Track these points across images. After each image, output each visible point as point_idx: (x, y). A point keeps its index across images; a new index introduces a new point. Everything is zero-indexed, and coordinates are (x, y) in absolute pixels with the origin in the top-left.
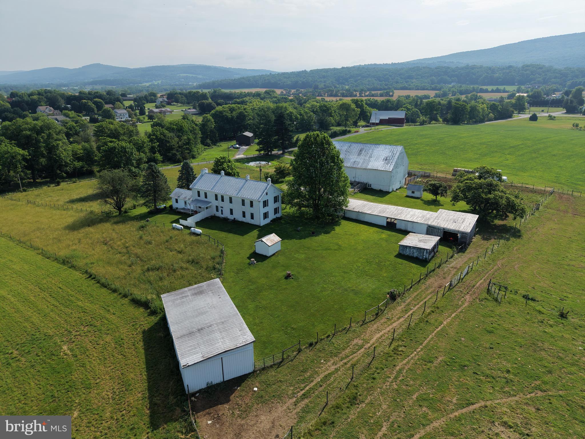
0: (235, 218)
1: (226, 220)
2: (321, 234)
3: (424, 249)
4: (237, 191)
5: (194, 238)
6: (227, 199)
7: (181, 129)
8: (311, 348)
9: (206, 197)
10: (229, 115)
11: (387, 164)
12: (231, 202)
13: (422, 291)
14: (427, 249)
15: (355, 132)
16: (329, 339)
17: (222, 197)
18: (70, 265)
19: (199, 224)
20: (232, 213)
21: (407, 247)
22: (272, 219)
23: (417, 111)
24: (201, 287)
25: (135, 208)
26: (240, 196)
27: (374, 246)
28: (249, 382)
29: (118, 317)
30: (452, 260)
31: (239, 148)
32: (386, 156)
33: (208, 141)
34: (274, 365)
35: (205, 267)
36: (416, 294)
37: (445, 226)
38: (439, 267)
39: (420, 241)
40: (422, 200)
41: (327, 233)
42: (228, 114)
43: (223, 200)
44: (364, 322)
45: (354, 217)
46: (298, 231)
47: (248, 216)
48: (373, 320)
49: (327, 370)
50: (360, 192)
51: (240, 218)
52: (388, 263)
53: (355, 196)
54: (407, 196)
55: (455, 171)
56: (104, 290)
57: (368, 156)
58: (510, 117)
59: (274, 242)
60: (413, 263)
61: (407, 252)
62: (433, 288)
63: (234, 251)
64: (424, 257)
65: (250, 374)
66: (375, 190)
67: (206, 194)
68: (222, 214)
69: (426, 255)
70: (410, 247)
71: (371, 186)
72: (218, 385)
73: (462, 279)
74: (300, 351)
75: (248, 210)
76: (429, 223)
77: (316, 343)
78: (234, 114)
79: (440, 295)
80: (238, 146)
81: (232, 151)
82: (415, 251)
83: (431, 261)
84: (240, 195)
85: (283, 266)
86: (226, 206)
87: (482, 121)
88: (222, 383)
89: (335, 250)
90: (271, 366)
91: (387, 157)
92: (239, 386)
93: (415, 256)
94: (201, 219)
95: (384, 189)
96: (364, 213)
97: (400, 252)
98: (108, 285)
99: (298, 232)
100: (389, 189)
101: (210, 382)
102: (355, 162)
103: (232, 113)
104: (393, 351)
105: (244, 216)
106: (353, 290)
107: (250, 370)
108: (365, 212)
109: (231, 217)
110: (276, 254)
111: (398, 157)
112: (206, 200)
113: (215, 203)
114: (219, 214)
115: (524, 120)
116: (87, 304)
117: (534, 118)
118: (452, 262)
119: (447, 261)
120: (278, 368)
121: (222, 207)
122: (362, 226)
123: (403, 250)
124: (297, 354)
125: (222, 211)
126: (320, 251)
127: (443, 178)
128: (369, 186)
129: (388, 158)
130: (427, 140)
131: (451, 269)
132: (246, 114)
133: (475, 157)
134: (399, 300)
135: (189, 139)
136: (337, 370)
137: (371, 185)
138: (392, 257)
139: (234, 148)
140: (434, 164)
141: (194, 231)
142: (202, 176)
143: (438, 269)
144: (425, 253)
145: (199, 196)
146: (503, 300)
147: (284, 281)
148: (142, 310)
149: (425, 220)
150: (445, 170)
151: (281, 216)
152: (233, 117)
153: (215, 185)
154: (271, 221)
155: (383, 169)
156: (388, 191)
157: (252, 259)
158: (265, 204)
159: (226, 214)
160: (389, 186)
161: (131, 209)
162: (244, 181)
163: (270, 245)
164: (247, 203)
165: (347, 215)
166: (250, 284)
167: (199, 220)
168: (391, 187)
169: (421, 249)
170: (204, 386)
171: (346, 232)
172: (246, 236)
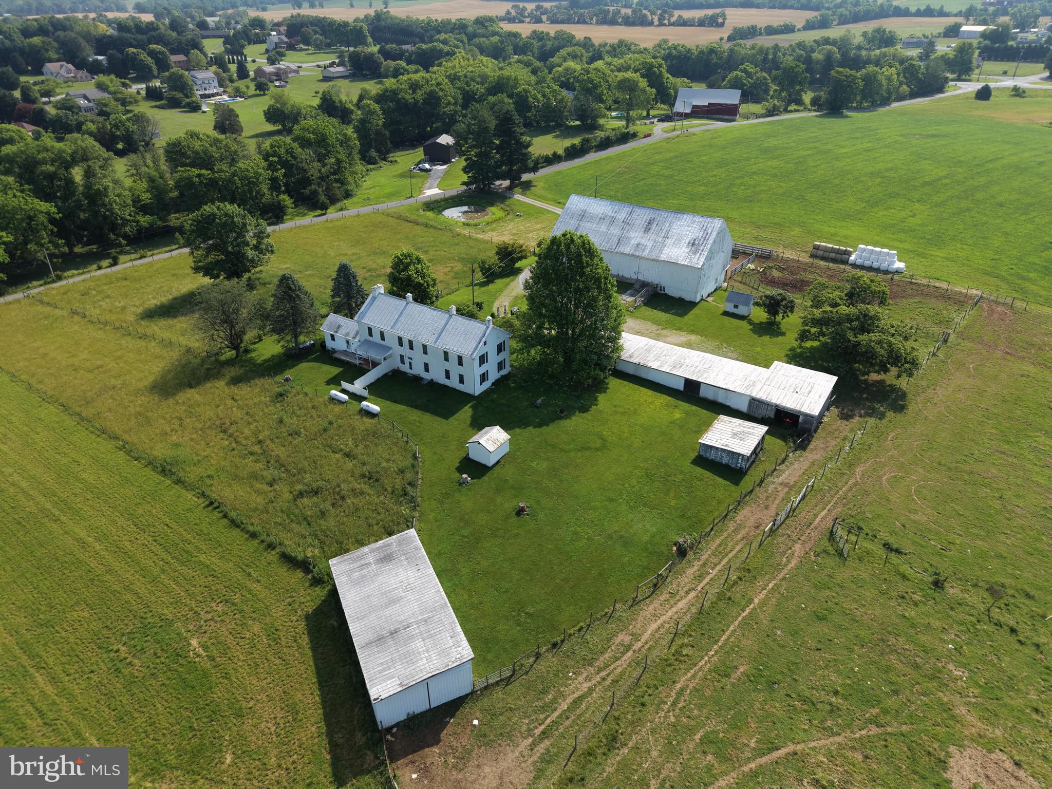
0: (432, 379)
1: (417, 379)
2: (574, 414)
3: (739, 454)
4: (436, 336)
5: (368, 422)
6: (418, 349)
7: (324, 140)
8: (554, 651)
9: (383, 338)
11: (695, 253)
12: (425, 352)
13: (729, 536)
14: (743, 455)
15: (646, 136)
16: (582, 633)
17: (411, 343)
18: (174, 478)
20: (427, 369)
22: (494, 381)
23: (765, 78)
24: (388, 545)
25: (261, 340)
26: (440, 346)
27: (660, 439)
28: (466, 709)
29: (265, 587)
30: (783, 467)
31: (430, 170)
32: (694, 236)
33: (373, 153)
34: (502, 680)
36: (718, 542)
37: (778, 402)
38: (760, 485)
39: (735, 435)
40: (750, 322)
41: (585, 409)
42: (407, 97)
43: (411, 347)
44: (634, 601)
45: (631, 371)
47: (454, 377)
48: (649, 597)
49: (578, 689)
50: (645, 304)
51: (439, 378)
52: (680, 477)
53: (636, 313)
54: (726, 313)
55: (816, 248)
56: (236, 532)
57: (662, 236)
58: (940, 90)
59: (499, 443)
60: (720, 477)
61: (712, 456)
62: (747, 530)
63: (435, 453)
64: (739, 465)
65: (467, 696)
66: (672, 297)
67: (382, 333)
68: (411, 368)
69: (741, 464)
71: (664, 291)
72: (423, 714)
73: (794, 511)
74: (538, 656)
75: (454, 369)
76: (754, 395)
77: (563, 641)
78: (420, 95)
79: (755, 545)
80: (427, 166)
82: (724, 455)
83: (749, 472)
84: (440, 344)
85: (513, 487)
86: (418, 358)
87: (885, 102)
88: (427, 711)
89: (597, 449)
90: (497, 683)
91: (695, 240)
92: (452, 716)
93: (723, 464)
94: (377, 377)
95: (688, 297)
96: (647, 367)
97: (700, 455)
98: (242, 523)
100: (696, 297)
101: (411, 713)
102: (638, 245)
103: (414, 92)
104: (674, 655)
105: (448, 377)
106: (621, 537)
107: (468, 690)
108: (649, 364)
109: (427, 376)
110: (502, 462)
111: (714, 241)
112: (382, 342)
113: (398, 350)
114: (405, 368)
115: (965, 97)
116: (213, 560)
117: (984, 94)
118: (783, 472)
119: (775, 469)
120: (507, 685)
121: (410, 358)
123: (705, 452)
124: (535, 661)
125: (410, 363)
126: (572, 454)
127: (793, 260)
128: (661, 291)
129: (697, 242)
130: (775, 163)
131: (779, 489)
133: (858, 208)
134: (690, 555)
135: (339, 162)
136: (591, 690)
137: (665, 287)
138: (686, 464)
139: (421, 170)
140: (781, 225)
141: (367, 408)
142: (374, 298)
143: (758, 489)
144: (740, 460)
145: (371, 334)
146: (851, 553)
147: (514, 519)
148: (299, 574)
149: (748, 387)
150: (799, 241)
151: (510, 372)
152: (416, 102)
153: (397, 320)
155: (686, 263)
156: (693, 300)
157: (465, 476)
158: (483, 359)
159: (418, 370)
160: (696, 293)
161: (255, 343)
162: (447, 316)
163: (491, 449)
164: (453, 358)
165: (620, 367)
167: (373, 381)
168: (699, 293)
169: (734, 453)
170: (403, 717)
171: (615, 406)
172: (451, 419)
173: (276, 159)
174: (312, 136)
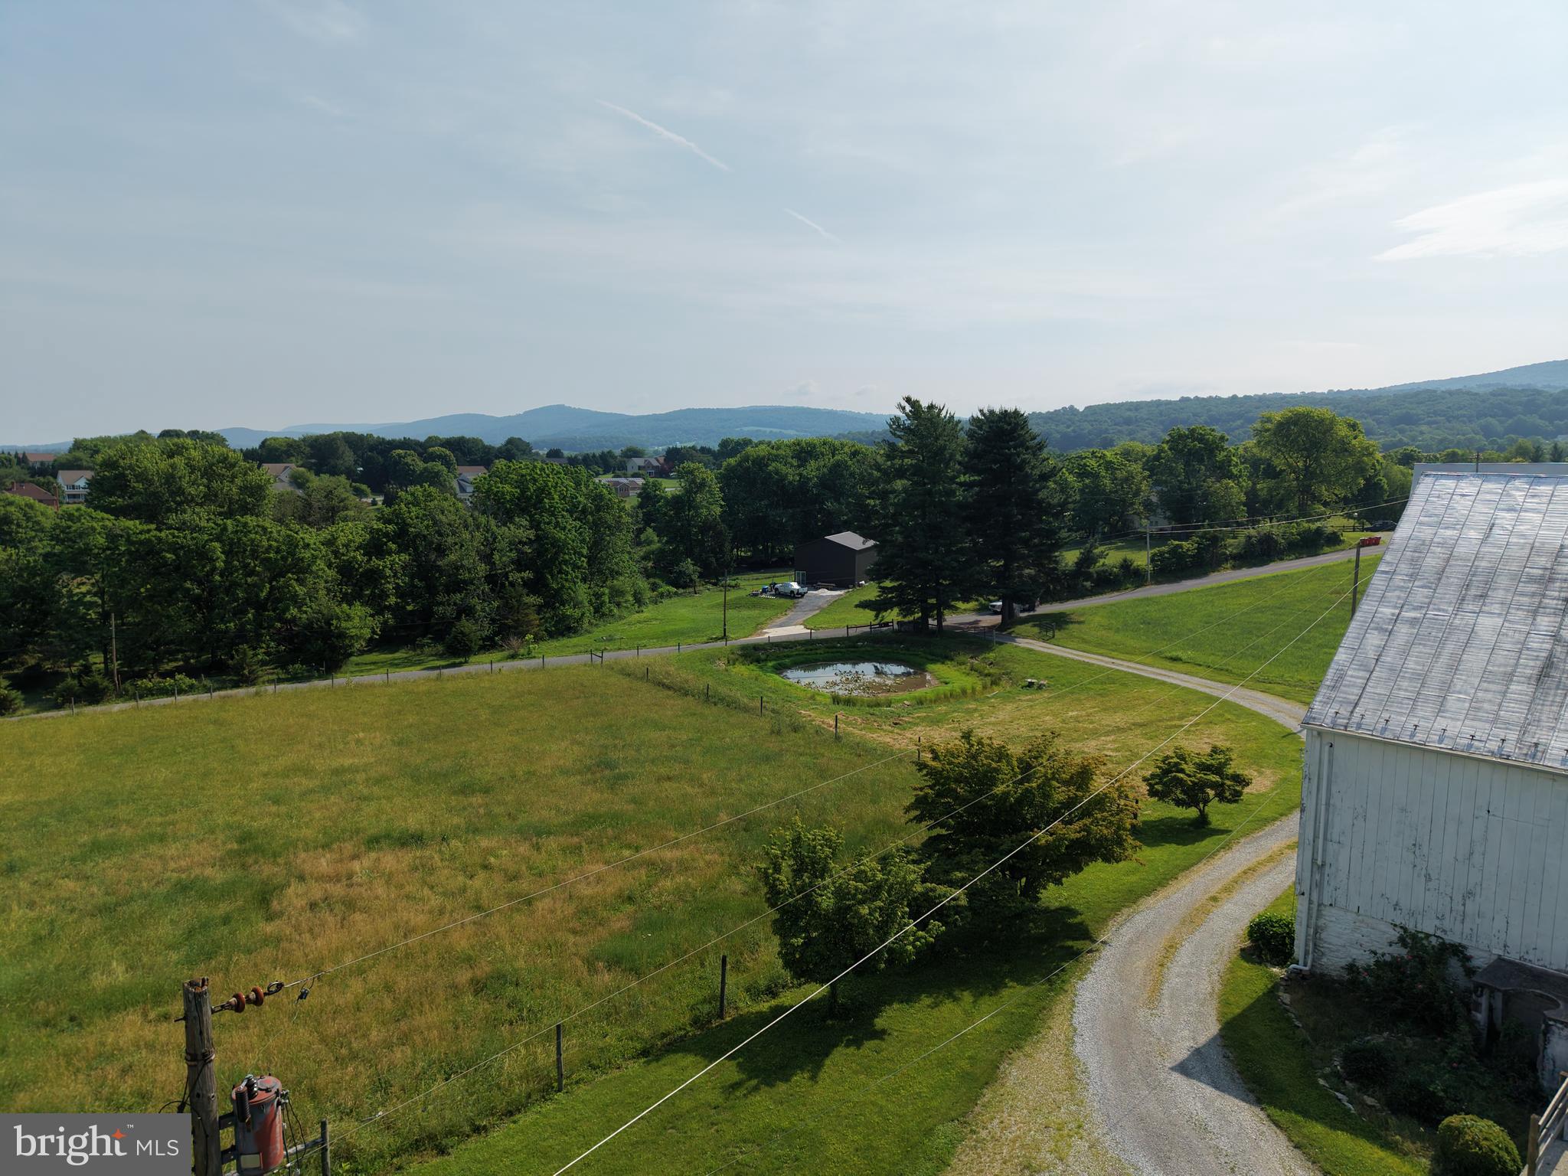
7: (538, 501)
10: (791, 474)
15: (1365, 544)
31: (802, 595)
42: (784, 469)
78: (812, 469)
80: (795, 586)
103: (802, 465)
139: (779, 594)
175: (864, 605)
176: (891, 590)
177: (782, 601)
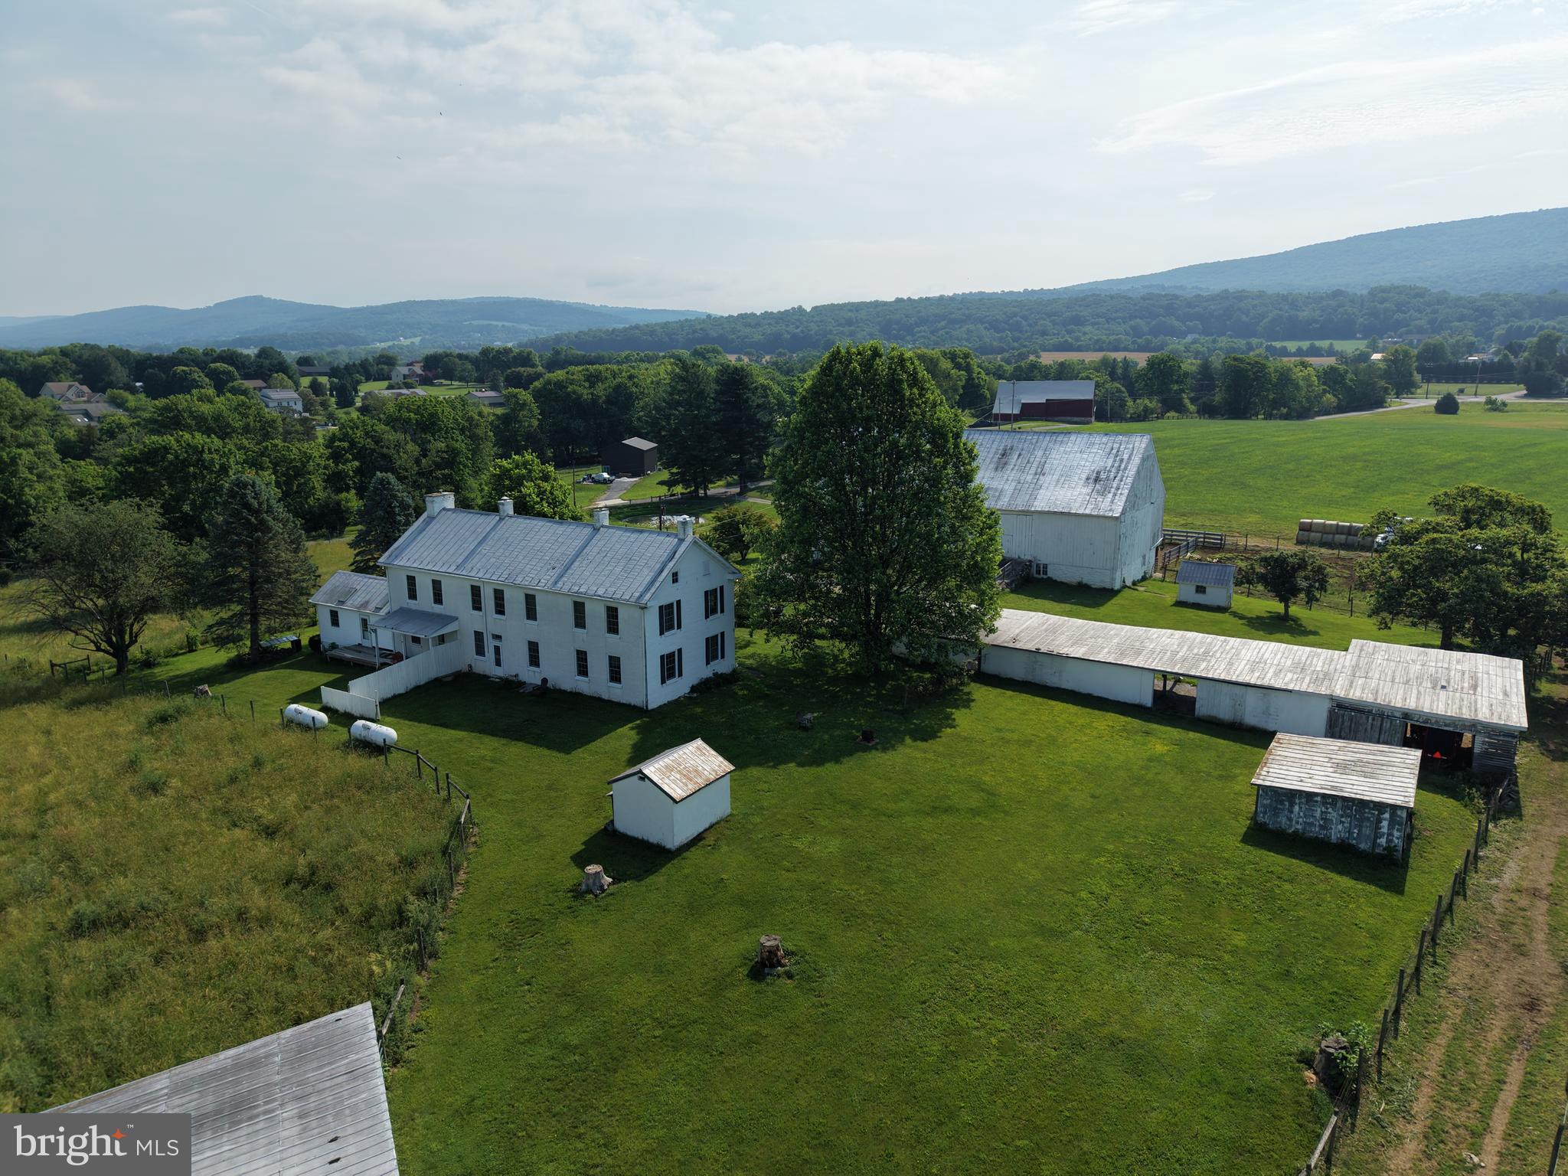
0: (545, 681)
1: (511, 686)
2: (902, 741)
3: (1380, 807)
4: (558, 571)
5: (357, 762)
6: (515, 603)
9: (438, 599)
10: (585, 393)
11: (1103, 494)
12: (531, 613)
13: (1460, 1035)
14: (1394, 808)
17: (499, 595)
19: (392, 707)
20: (534, 660)
21: (1292, 795)
22: (695, 682)
25: (191, 651)
26: (565, 590)
27: (1137, 791)
30: (1492, 853)
31: (611, 481)
32: (1095, 467)
35: (355, 911)
37: (1411, 704)
38: (1460, 893)
39: (1342, 767)
40: (1235, 614)
41: (926, 735)
42: (579, 390)
43: (500, 609)
45: (1017, 671)
46: (805, 729)
47: (599, 667)
51: (562, 676)
54: (1180, 604)
55: (1305, 528)
57: (1033, 470)
58: (1380, 403)
59: (701, 782)
61: (1296, 820)
62: (1504, 1015)
64: (1383, 841)
66: (1062, 583)
67: (437, 585)
68: (498, 663)
70: (1310, 796)
71: (1045, 573)
75: (599, 644)
76: (1339, 691)
78: (601, 390)
80: (606, 475)
81: (588, 489)
82: (1333, 815)
84: (566, 585)
85: (741, 901)
86: (515, 630)
87: (1304, 414)
89: (975, 812)
91: (1098, 473)
93: (1334, 839)
94: (412, 684)
95: (1096, 580)
96: (1059, 656)
97: (1261, 818)
99: (802, 734)
100: (1113, 579)
103: (592, 386)
105: (583, 670)
108: (1064, 651)
109: (531, 676)
110: (710, 839)
111: (1138, 472)
112: (438, 609)
113: (470, 620)
114: (485, 665)
117: (1447, 406)
118: (1502, 863)
119: (1476, 857)
121: (498, 637)
122: (1059, 706)
123: (1276, 812)
125: (497, 650)
126: (909, 821)
128: (1038, 572)
129: (1103, 476)
131: (1522, 903)
132: (634, 389)
134: (1372, 1100)
137: (1045, 566)
138: (1230, 842)
139: (594, 481)
140: (1222, 512)
141: (364, 733)
142: (432, 518)
143: (1462, 903)
144: (1385, 824)
145: (413, 595)
147: (743, 990)
151: (734, 671)
152: (595, 400)
153: (473, 552)
154: (693, 689)
155: (1088, 512)
156: (1108, 586)
157: (592, 869)
158: (669, 617)
159: (515, 665)
160: (1113, 570)
162: (588, 531)
163: (678, 792)
164: (596, 615)
165: (990, 667)
166: (565, 1009)
167: (402, 691)
168: (1118, 574)
169: (1362, 804)
171: (999, 730)
172: (579, 754)
173: (346, 445)
174: (412, 415)
175: (662, 483)
176: (677, 474)
177: (599, 486)
